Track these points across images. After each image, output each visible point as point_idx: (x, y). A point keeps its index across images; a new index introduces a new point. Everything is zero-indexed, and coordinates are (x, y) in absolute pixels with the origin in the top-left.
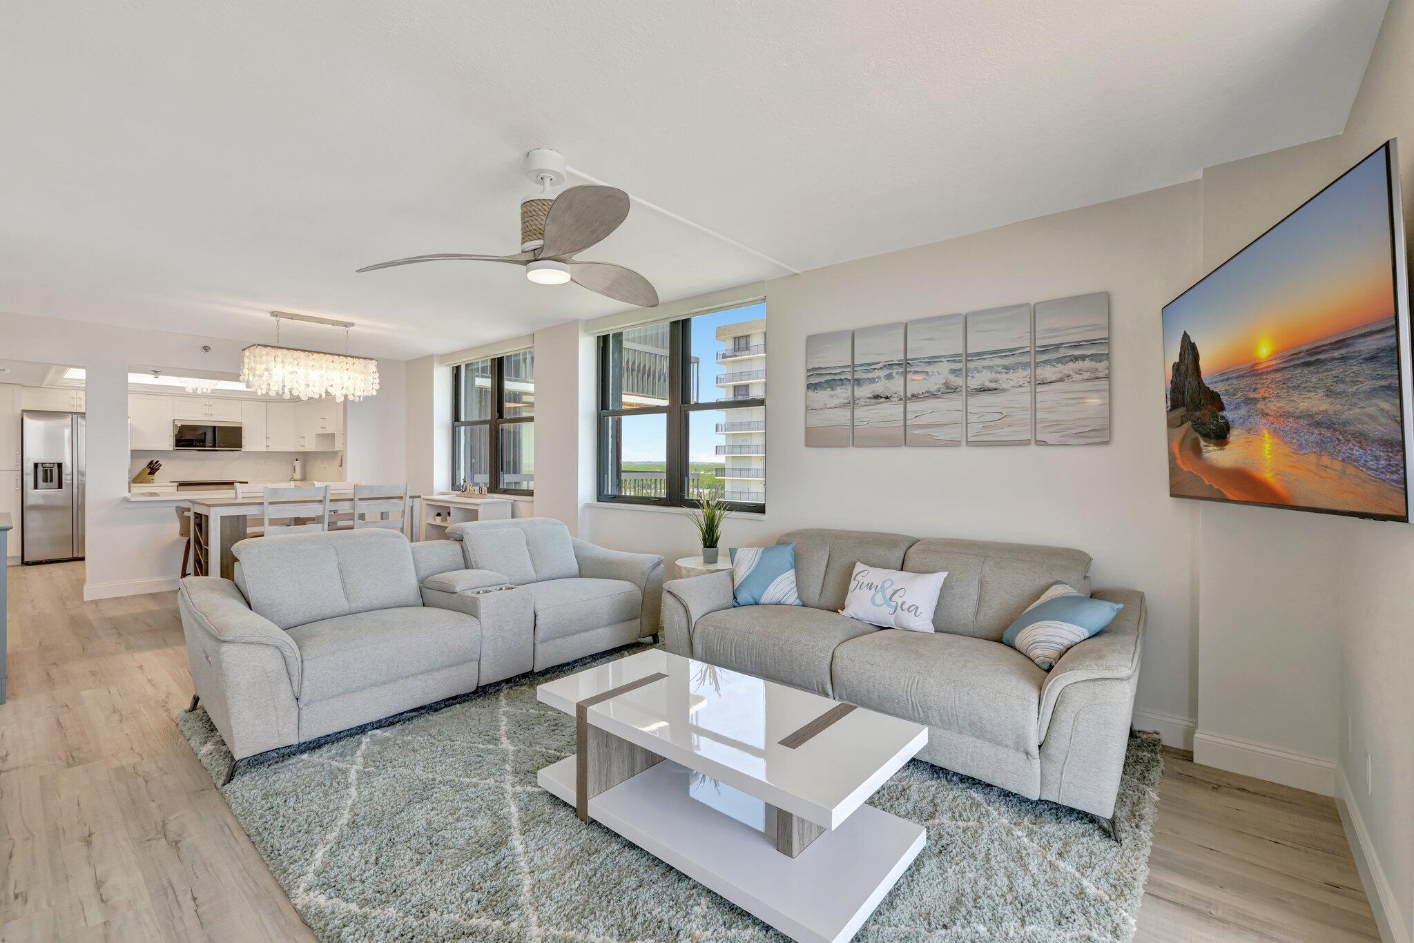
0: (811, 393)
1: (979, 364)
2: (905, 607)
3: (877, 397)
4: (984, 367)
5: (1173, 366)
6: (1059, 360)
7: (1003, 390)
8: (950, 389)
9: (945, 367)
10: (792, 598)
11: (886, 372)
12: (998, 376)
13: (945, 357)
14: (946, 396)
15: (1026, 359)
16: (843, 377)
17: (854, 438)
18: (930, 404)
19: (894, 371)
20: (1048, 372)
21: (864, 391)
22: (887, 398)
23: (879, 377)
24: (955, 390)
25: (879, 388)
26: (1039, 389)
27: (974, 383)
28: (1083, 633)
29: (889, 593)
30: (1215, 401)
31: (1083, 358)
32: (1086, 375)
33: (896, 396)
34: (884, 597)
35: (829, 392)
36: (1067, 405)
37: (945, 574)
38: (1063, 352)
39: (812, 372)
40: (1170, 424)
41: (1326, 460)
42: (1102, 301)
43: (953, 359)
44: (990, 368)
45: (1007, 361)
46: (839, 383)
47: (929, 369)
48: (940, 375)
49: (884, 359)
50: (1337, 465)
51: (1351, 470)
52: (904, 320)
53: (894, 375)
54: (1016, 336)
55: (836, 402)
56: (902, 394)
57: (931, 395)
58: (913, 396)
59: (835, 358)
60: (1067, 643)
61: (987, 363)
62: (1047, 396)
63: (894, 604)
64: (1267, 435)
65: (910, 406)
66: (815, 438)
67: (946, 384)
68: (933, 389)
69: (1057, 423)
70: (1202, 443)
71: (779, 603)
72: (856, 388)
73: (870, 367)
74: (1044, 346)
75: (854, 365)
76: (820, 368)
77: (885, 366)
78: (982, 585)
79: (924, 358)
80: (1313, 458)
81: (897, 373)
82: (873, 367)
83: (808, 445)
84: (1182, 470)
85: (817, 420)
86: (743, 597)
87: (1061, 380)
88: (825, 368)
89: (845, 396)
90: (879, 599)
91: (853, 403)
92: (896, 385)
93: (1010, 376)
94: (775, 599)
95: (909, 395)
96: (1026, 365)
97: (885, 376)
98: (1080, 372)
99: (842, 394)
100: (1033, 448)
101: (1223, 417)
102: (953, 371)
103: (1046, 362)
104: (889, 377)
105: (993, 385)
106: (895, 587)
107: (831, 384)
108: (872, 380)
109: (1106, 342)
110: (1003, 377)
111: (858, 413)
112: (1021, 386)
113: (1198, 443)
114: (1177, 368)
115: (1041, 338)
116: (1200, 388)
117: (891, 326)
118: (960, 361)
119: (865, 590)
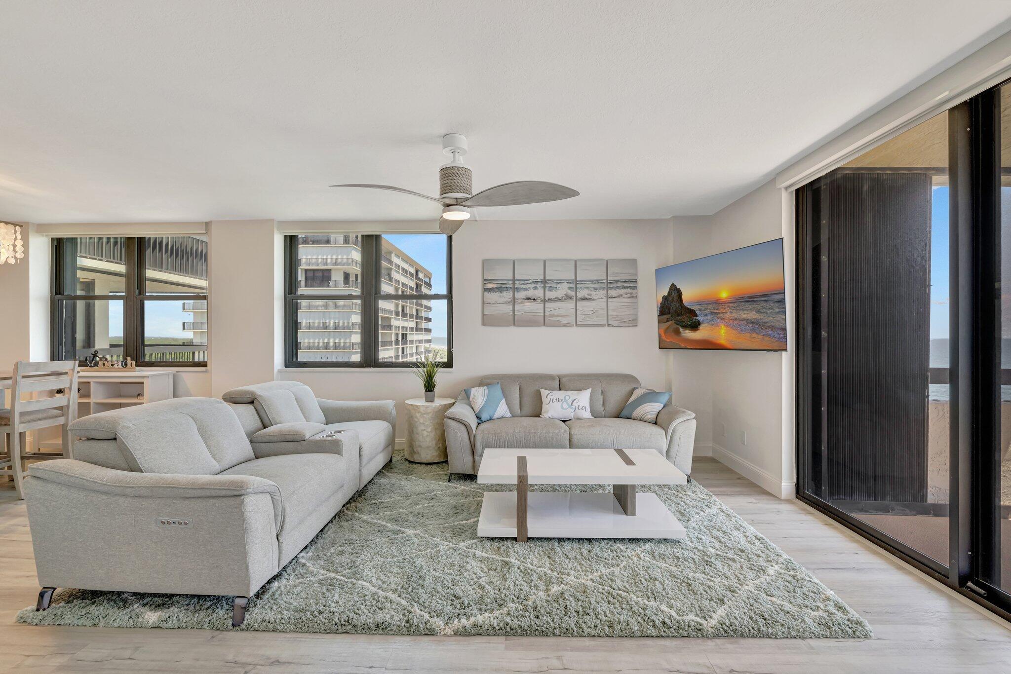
0: (486, 294)
1: (583, 286)
2: (580, 408)
3: (528, 299)
4: (585, 288)
5: (663, 297)
6: (618, 288)
7: (594, 300)
8: (568, 297)
9: (565, 286)
10: (508, 415)
11: (533, 285)
12: (591, 292)
13: (566, 280)
14: (566, 301)
15: (603, 285)
16: (508, 286)
17: (514, 321)
18: (558, 304)
19: (539, 285)
20: (613, 293)
21: (521, 295)
22: (534, 300)
23: (529, 288)
24: (571, 298)
25: (531, 293)
26: (609, 300)
27: (580, 295)
28: (661, 406)
29: (570, 402)
30: (693, 313)
31: (627, 287)
32: (628, 295)
33: (539, 299)
34: (568, 405)
35: (498, 294)
36: (621, 308)
37: (591, 389)
38: (619, 284)
39: (485, 281)
40: (659, 322)
41: (755, 335)
42: (633, 262)
43: (569, 282)
44: (588, 288)
45: (596, 286)
46: (505, 289)
47: (558, 286)
48: (562, 290)
49: (532, 278)
50: (760, 337)
51: (766, 338)
52: (544, 258)
53: (538, 287)
54: (598, 274)
55: (503, 300)
56: (543, 298)
57: (557, 300)
58: (549, 299)
59: (503, 274)
60: (658, 411)
61: (586, 285)
62: (613, 303)
63: (574, 407)
64: (723, 327)
65: (547, 305)
66: (488, 320)
67: (566, 295)
68: (560, 297)
69: (617, 316)
70: (681, 330)
71: (502, 418)
72: (516, 293)
73: (524, 282)
74: (611, 280)
75: (514, 280)
76: (493, 280)
77: (533, 282)
78: (603, 393)
79: (555, 280)
80: (748, 335)
81: (540, 287)
82: (526, 282)
83: (484, 324)
84: (666, 341)
85: (488, 310)
86: (484, 417)
87: (619, 297)
88: (496, 280)
89: (509, 297)
90: (565, 405)
91: (514, 301)
92: (539, 293)
93: (597, 293)
94: (501, 416)
95: (547, 299)
96: (603, 288)
97: (533, 288)
98: (626, 294)
99: (508, 295)
100: (606, 328)
101: (696, 319)
102: (570, 288)
103: (612, 288)
104: (535, 288)
105: (589, 297)
106: (572, 398)
107: (500, 289)
108: (526, 289)
109: (635, 281)
110: (593, 293)
111: (517, 307)
112: (601, 298)
113: (679, 329)
114: (665, 298)
115: (611, 276)
116: (682, 307)
117: (536, 261)
118: (573, 283)
119: (556, 403)
